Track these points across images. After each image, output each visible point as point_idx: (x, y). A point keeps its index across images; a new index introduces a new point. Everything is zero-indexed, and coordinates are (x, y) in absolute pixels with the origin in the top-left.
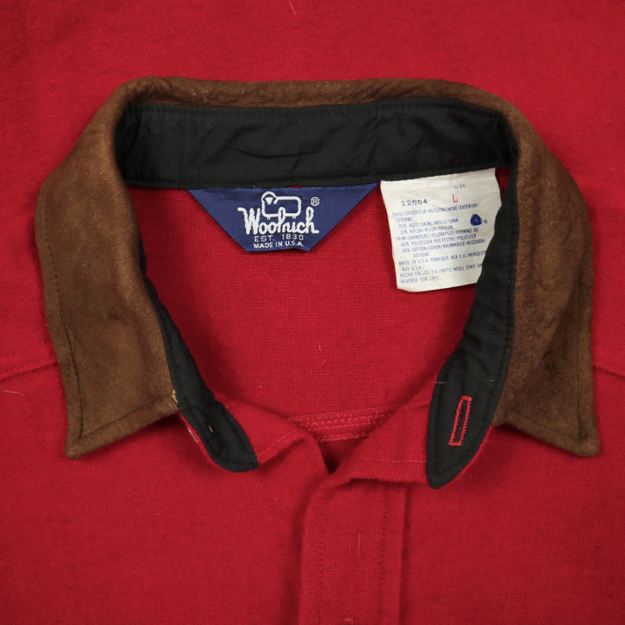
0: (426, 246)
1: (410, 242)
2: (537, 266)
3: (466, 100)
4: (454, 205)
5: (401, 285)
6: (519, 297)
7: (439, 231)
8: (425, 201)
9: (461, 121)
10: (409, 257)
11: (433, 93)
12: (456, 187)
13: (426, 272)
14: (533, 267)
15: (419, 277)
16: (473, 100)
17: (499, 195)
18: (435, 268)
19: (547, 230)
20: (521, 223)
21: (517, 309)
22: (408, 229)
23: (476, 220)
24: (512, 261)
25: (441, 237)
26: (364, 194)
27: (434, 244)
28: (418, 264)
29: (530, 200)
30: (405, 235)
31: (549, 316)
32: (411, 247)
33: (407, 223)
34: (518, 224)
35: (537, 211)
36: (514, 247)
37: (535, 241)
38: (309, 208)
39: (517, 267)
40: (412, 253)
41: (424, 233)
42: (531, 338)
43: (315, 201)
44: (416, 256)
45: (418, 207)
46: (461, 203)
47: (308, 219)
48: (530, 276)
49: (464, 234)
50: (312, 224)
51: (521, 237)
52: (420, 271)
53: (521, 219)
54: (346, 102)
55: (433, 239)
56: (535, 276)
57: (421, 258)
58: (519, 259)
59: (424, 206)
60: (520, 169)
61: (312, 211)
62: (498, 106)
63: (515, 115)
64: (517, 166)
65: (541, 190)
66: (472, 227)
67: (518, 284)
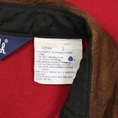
0: (48, 66)
1: (42, 64)
2: (99, 82)
3: (71, 11)
4: (63, 51)
5: (35, 80)
6: (92, 95)
7: (54, 61)
8: (51, 48)
9: (69, 19)
10: (40, 69)
11: (59, 6)
12: (65, 44)
13: (46, 77)
14: (97, 83)
15: (43, 78)
16: (73, 11)
17: (82, 50)
18: (50, 76)
19: (103, 67)
20: (93, 65)
21: (91, 100)
22: (42, 58)
23: (71, 59)
24: (89, 80)
25: (55, 63)
26: (27, 41)
27: (52, 66)
28: (43, 73)
29: (97, 55)
30: (41, 61)
31: (104, 103)
32: (42, 66)
33: (42, 56)
34: (92, 65)
35: (100, 59)
36: (90, 74)
37: (99, 72)
38: (3, 43)
39: (92, 83)
40: (42, 68)
41: (48, 61)
42: (97, 112)
43: (6, 41)
44: (43, 69)
45: (47, 50)
46: (66, 51)
47: (3, 47)
48: (96, 87)
49: (65, 64)
50: (4, 50)
51: (93, 70)
52: (44, 76)
53: (93, 63)
54: (25, 3)
55: (51, 64)
56: (98, 87)
57: (45, 71)
58: (92, 79)
59: (50, 50)
60: (93, 42)
61: (5, 44)
62: (83, 15)
63: (90, 19)
64: (92, 41)
65: (101, 50)
66: (69, 61)
67: (92, 90)
